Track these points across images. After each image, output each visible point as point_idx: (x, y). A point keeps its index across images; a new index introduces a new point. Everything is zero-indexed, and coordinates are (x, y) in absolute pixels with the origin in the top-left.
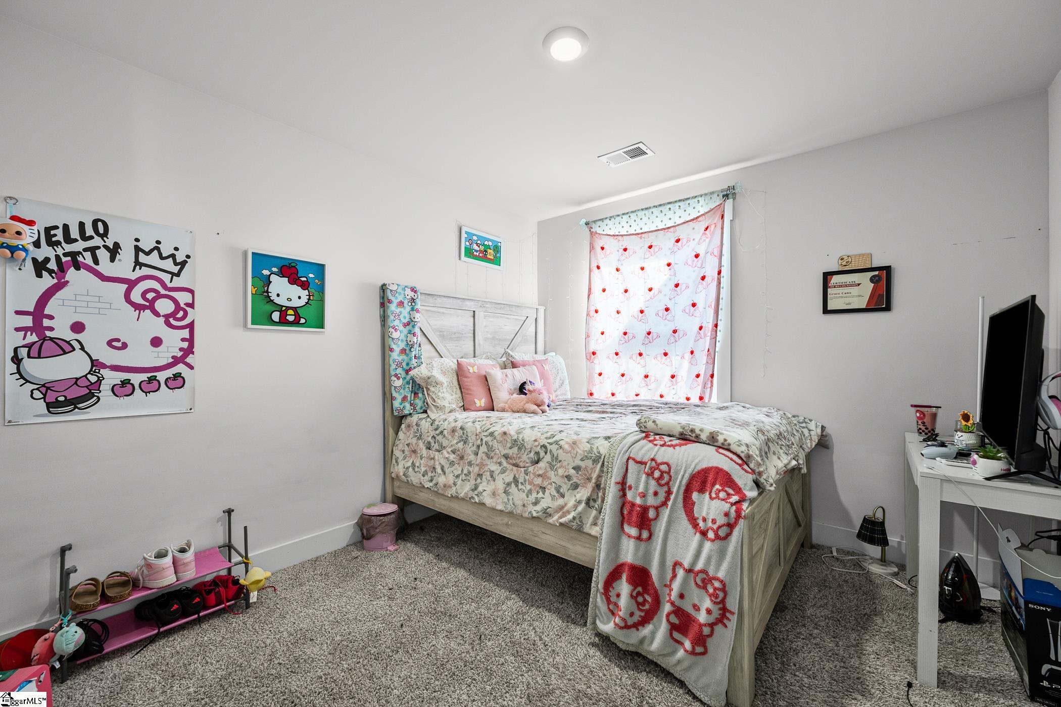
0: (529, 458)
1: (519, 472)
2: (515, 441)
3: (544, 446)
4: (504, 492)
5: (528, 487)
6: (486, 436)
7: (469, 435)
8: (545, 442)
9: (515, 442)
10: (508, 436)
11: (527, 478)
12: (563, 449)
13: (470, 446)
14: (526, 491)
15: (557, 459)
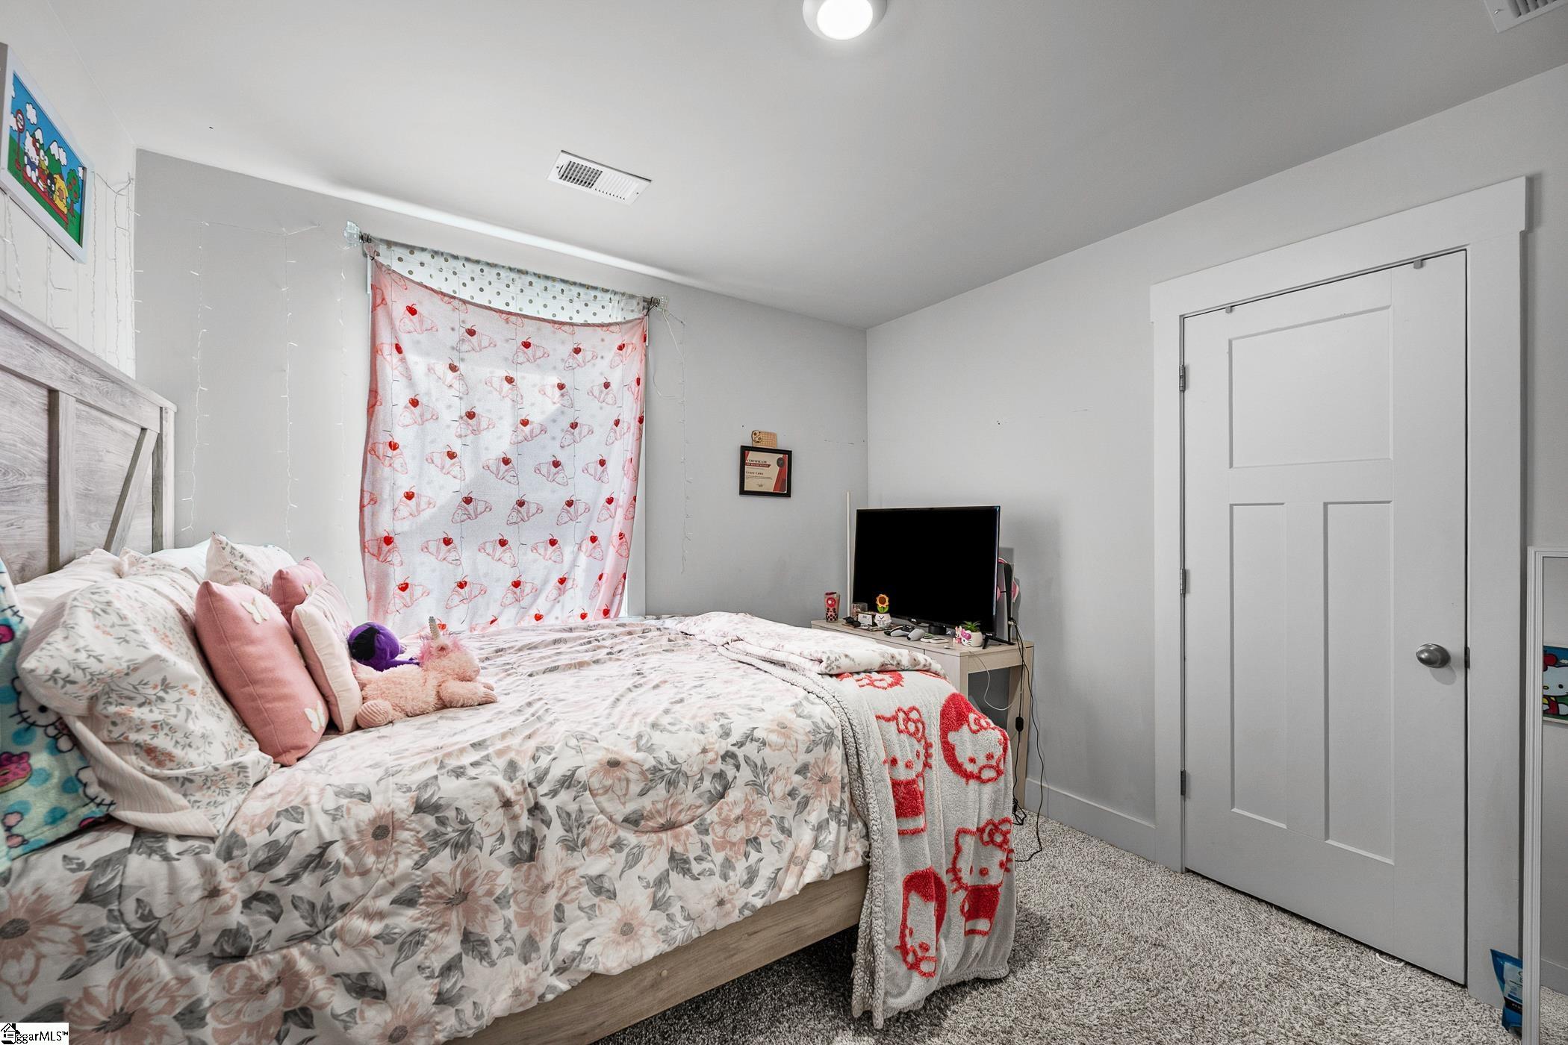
0: (700, 796)
1: (683, 837)
2: (655, 770)
3: (728, 756)
4: (655, 907)
5: (719, 857)
6: (554, 793)
7: (472, 817)
8: (725, 746)
9: (654, 775)
10: (630, 766)
11: (708, 839)
12: (769, 745)
13: (487, 848)
14: (717, 870)
15: (764, 768)
